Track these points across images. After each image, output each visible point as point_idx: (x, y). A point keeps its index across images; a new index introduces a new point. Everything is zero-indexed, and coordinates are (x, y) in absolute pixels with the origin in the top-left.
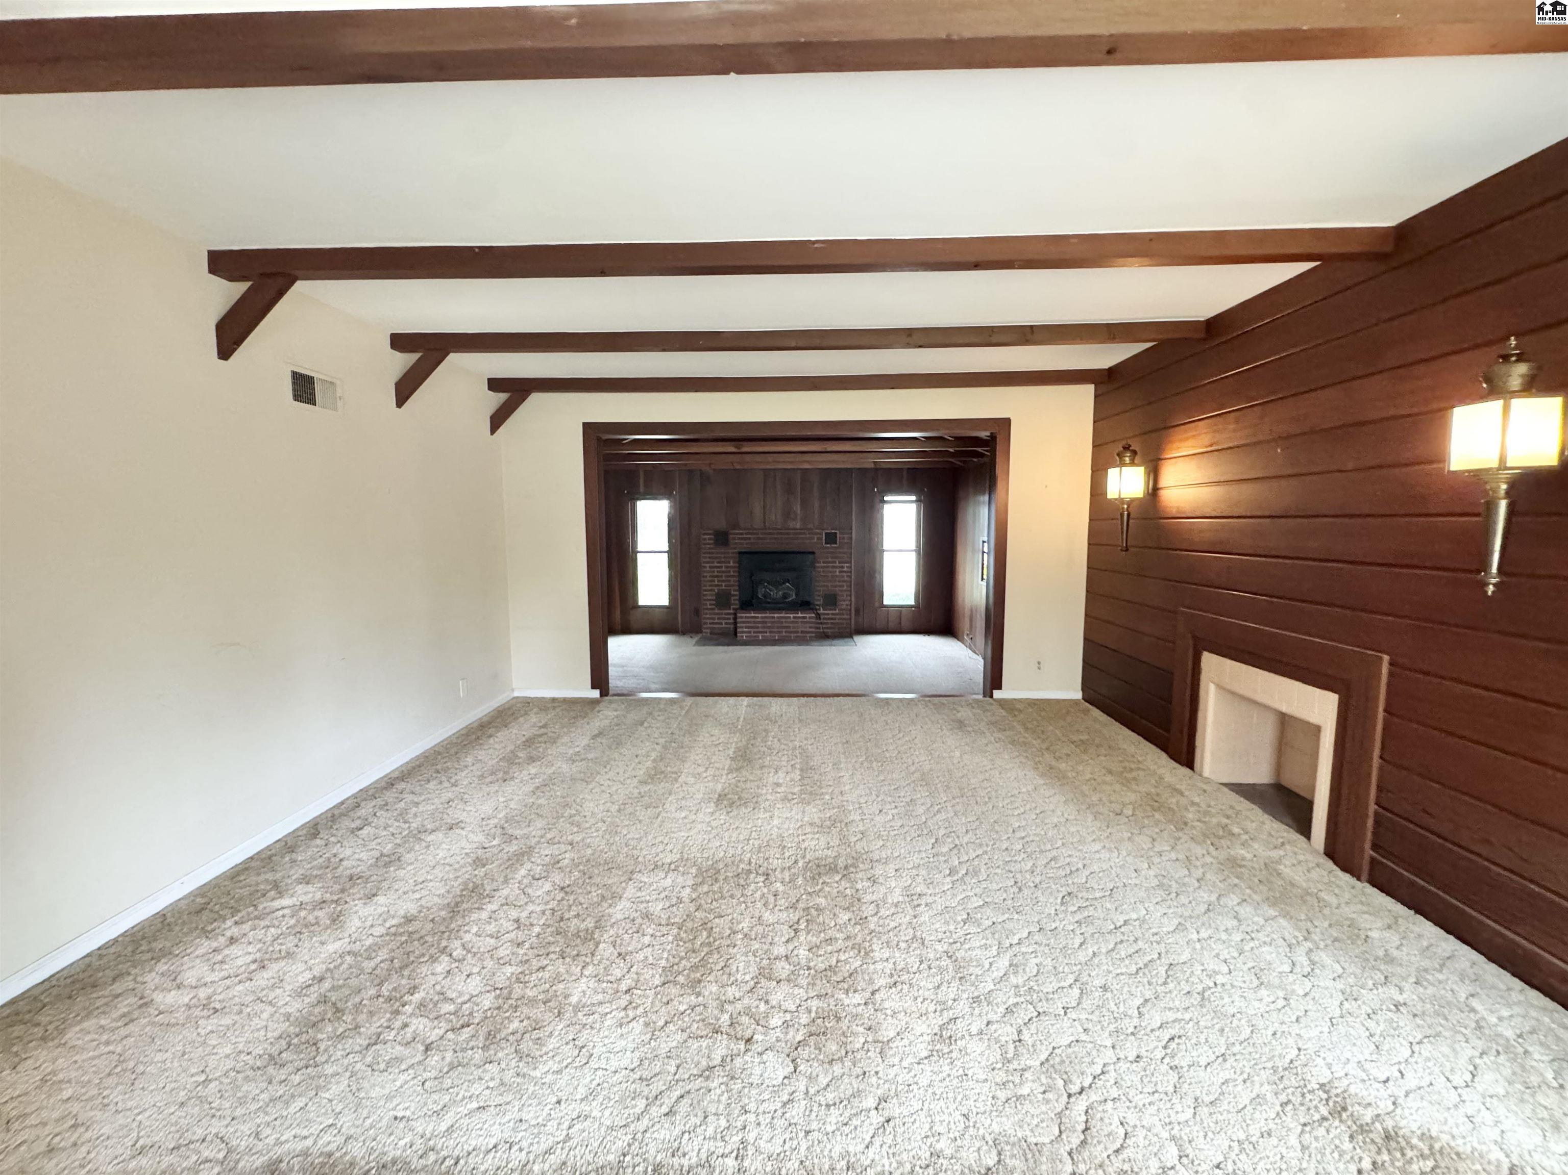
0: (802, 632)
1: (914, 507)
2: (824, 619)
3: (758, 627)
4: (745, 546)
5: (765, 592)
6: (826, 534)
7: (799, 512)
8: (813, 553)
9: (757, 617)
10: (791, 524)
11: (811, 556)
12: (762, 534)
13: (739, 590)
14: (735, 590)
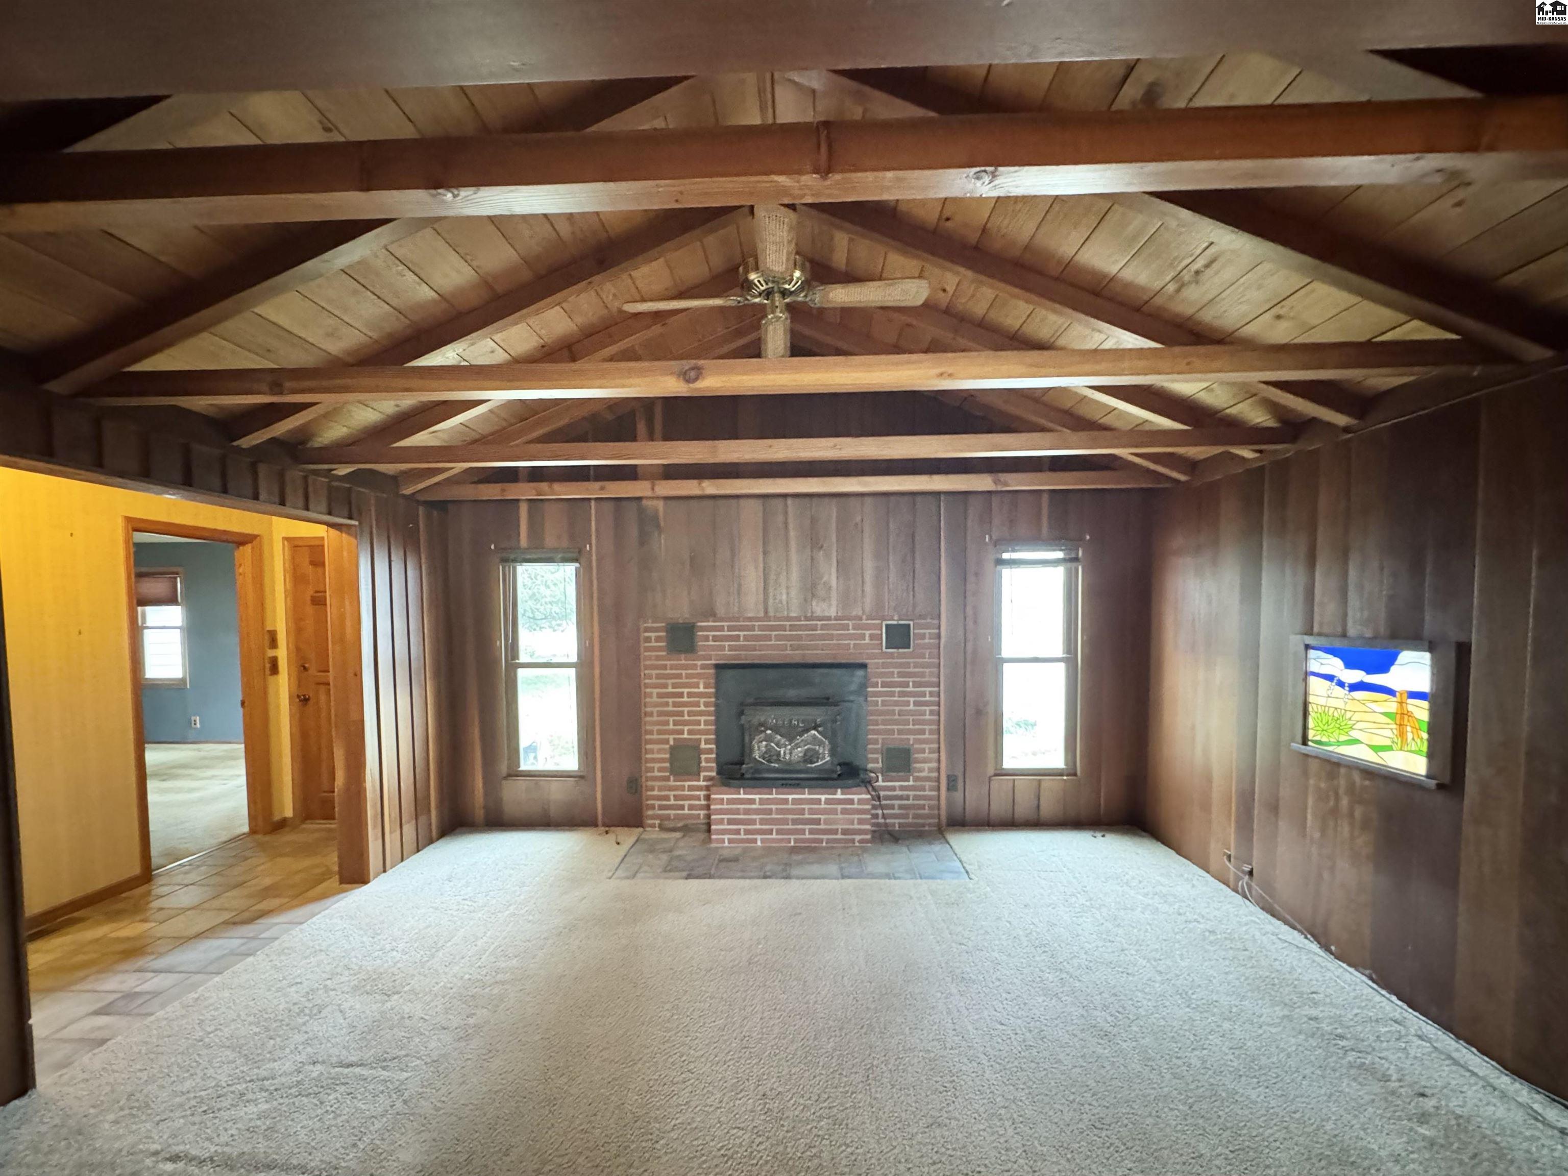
0: (845, 832)
1: (1059, 573)
2: (888, 798)
3: (753, 822)
4: (727, 653)
5: (769, 750)
6: (887, 626)
7: (834, 583)
8: (864, 666)
9: (752, 801)
10: (819, 608)
11: (860, 673)
12: (761, 628)
13: (717, 742)
14: (707, 742)
